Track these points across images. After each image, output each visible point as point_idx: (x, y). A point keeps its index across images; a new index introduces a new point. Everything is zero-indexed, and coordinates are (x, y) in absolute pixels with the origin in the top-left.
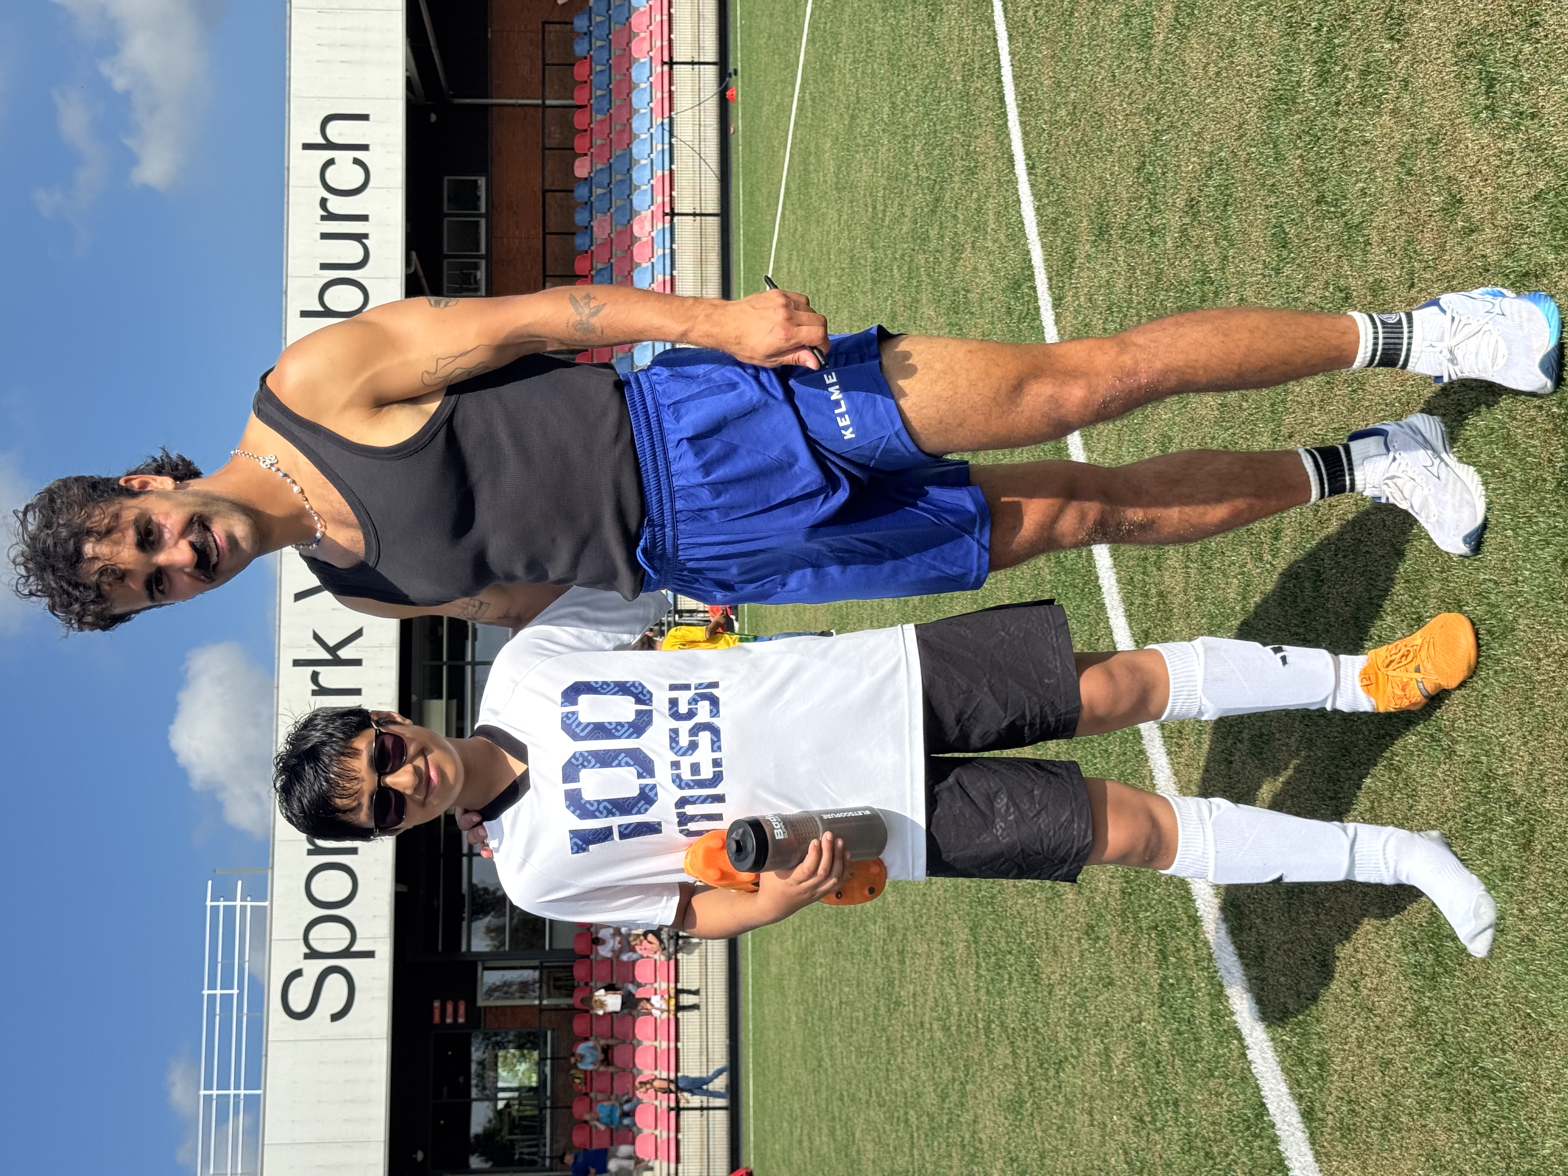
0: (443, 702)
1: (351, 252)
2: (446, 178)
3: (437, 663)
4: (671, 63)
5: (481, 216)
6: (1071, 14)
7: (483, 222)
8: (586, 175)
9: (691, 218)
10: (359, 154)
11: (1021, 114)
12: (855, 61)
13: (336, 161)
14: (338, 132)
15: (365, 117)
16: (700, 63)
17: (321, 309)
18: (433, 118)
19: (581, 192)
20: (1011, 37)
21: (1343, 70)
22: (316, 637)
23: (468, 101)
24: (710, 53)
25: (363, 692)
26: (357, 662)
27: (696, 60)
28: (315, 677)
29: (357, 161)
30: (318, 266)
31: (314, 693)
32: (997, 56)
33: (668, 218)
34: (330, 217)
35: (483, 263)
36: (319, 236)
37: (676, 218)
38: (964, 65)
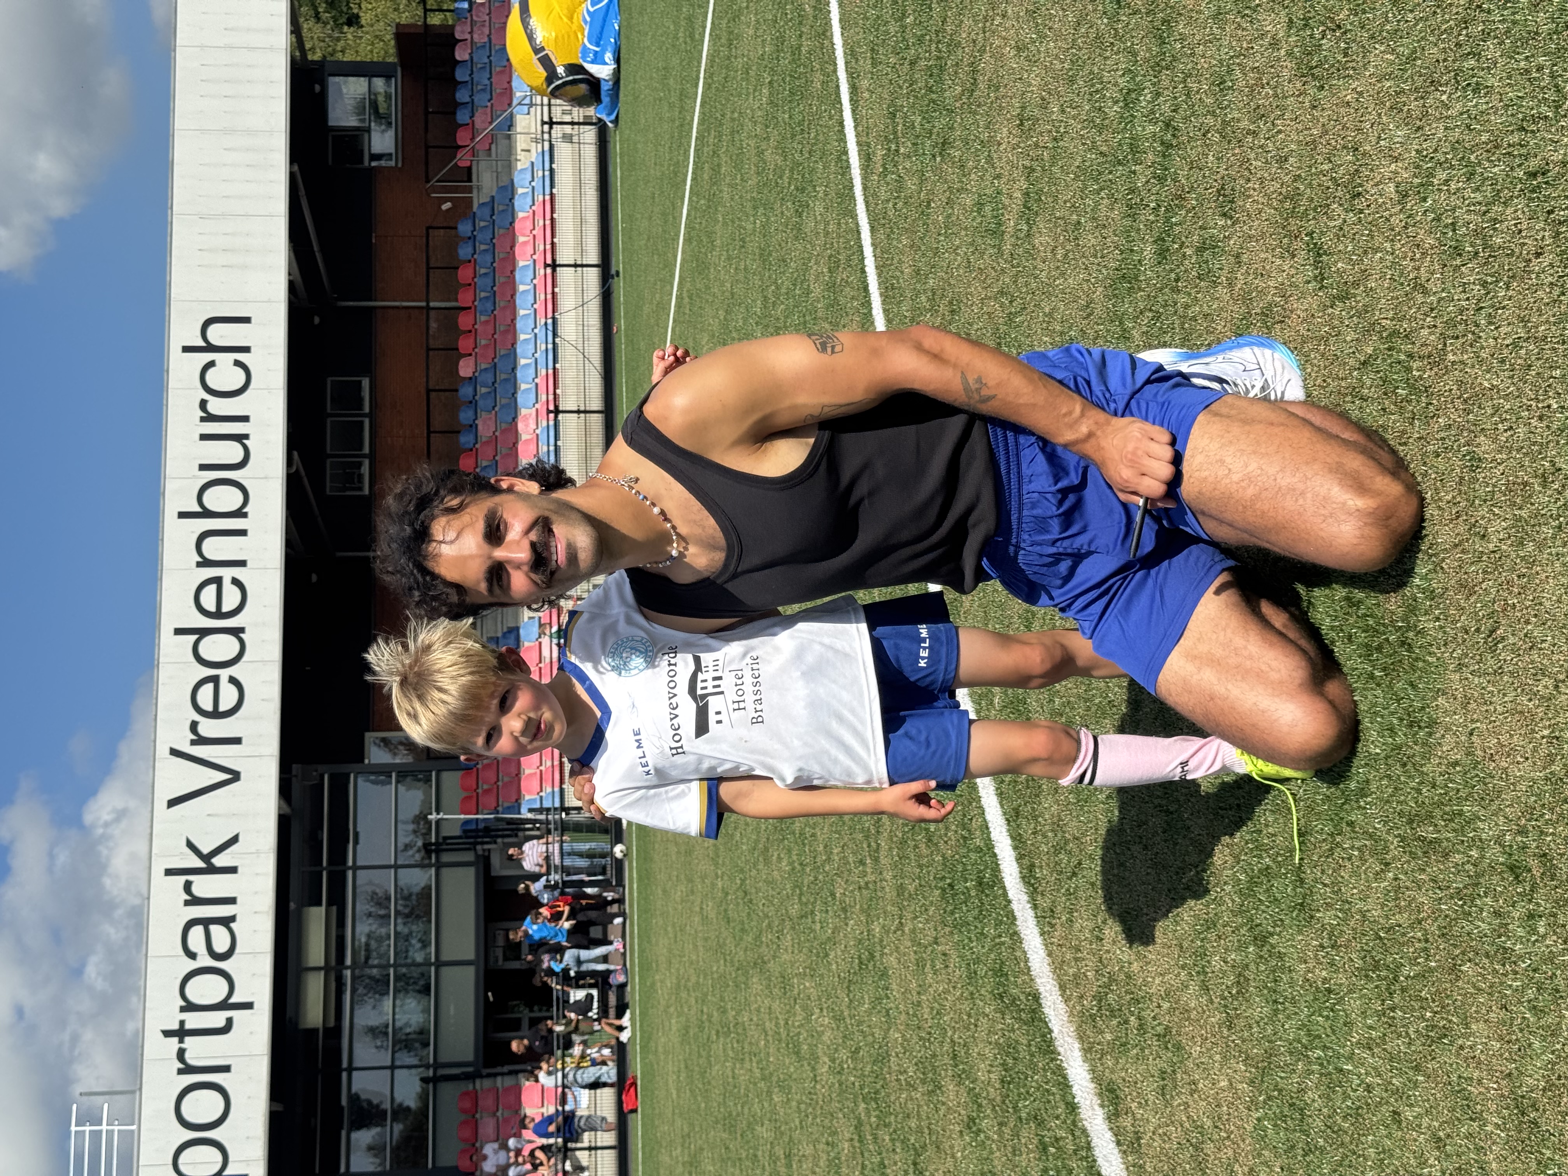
0: (323, 909)
1: (232, 452)
2: (329, 380)
3: (318, 869)
4: (554, 266)
5: (365, 415)
6: (928, 206)
7: (367, 422)
8: (470, 375)
9: (576, 415)
10: (240, 357)
11: (884, 302)
12: (729, 258)
13: (217, 363)
14: (218, 334)
15: (247, 320)
16: (582, 266)
17: (200, 510)
18: (317, 320)
19: (466, 391)
20: (873, 229)
21: (1181, 247)
22: (190, 845)
23: (351, 303)
24: (593, 256)
25: (238, 901)
26: (233, 870)
27: (579, 262)
28: (188, 886)
29: (238, 363)
30: (197, 467)
31: (187, 903)
32: (861, 247)
33: (552, 416)
34: (210, 418)
35: (367, 462)
36: (198, 437)
37: (560, 416)
38: (830, 257)
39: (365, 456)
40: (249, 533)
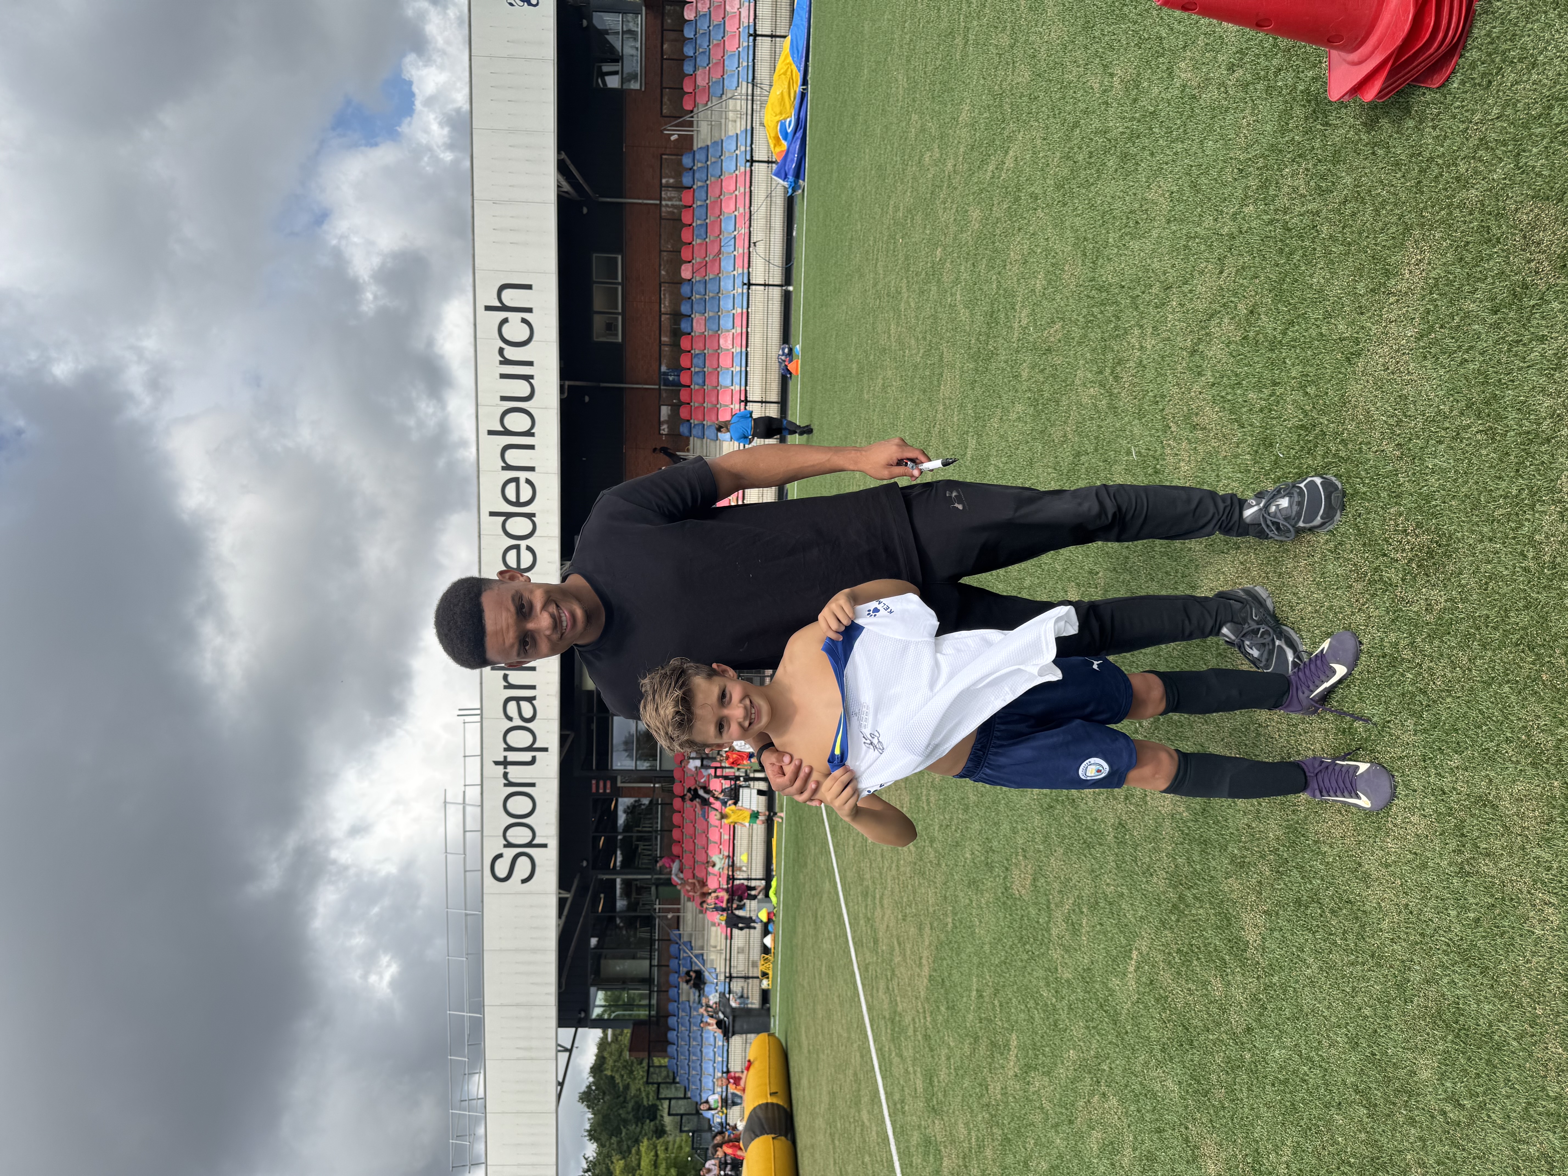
1: (522, 388)
2: (594, 255)
5: (618, 284)
7: (620, 288)
8: (689, 279)
10: (526, 316)
13: (510, 319)
14: (511, 297)
15: (529, 287)
17: (502, 429)
18: (585, 210)
23: (609, 200)
25: (537, 687)
28: (505, 677)
29: (524, 321)
30: (499, 398)
34: (506, 362)
35: (620, 318)
36: (499, 377)
39: (618, 314)
40: (536, 447)
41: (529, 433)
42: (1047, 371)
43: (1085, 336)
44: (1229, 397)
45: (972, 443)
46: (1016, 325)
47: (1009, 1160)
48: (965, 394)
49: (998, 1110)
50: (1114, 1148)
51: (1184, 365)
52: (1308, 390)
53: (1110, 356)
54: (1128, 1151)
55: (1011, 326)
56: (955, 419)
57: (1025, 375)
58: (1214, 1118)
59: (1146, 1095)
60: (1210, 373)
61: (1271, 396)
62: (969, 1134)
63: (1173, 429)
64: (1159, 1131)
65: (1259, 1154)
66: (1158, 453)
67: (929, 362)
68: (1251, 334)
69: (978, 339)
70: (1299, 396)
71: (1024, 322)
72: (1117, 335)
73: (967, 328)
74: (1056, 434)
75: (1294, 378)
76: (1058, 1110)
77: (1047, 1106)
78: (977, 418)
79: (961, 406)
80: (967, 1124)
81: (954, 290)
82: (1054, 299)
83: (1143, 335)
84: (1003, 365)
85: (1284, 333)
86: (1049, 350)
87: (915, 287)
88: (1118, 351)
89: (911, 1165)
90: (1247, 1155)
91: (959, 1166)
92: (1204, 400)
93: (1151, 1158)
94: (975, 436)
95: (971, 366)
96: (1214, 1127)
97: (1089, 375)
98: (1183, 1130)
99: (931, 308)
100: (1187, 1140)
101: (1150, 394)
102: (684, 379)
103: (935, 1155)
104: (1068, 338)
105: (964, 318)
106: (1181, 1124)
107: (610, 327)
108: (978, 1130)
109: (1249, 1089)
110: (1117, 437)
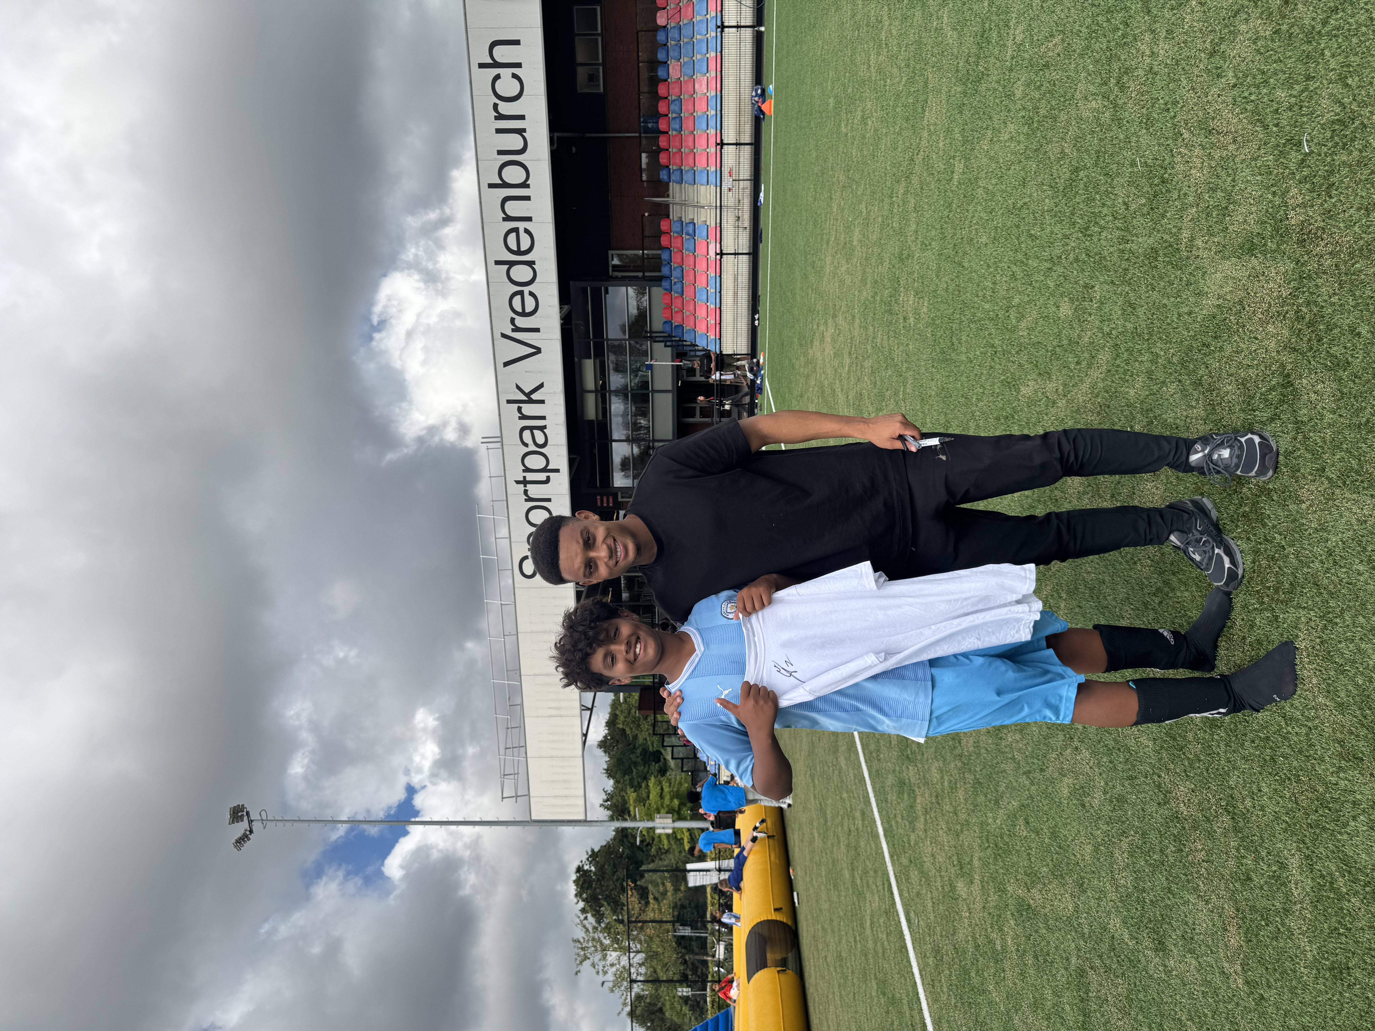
2: (575, 7)
3: (588, 340)
5: (598, 35)
7: (600, 38)
8: (664, 26)
10: (516, 71)
13: (501, 76)
14: (500, 54)
15: (517, 42)
17: (501, 182)
22: (518, 387)
25: (547, 418)
26: (543, 401)
28: (519, 409)
29: (515, 76)
30: (496, 153)
31: (520, 418)
34: (500, 117)
36: (495, 132)
39: (599, 64)
40: (532, 198)
41: (525, 185)
42: (1043, 88)
43: (1088, 47)
44: (1253, 97)
45: (959, 167)
46: (1010, 43)
47: (981, 799)
48: (952, 118)
49: (970, 759)
50: (1084, 792)
51: (1202, 66)
52: (1350, 81)
53: (1115, 66)
54: (1098, 794)
55: (1004, 45)
56: (941, 145)
57: (1019, 94)
58: (1188, 769)
59: (1119, 749)
60: (1231, 74)
61: (1303, 91)
62: (942, 778)
63: (1186, 135)
64: (1131, 778)
65: (1233, 798)
66: (1166, 162)
67: (912, 90)
68: (1285, 27)
69: (967, 61)
70: (1337, 89)
71: (1019, 39)
72: (1125, 43)
73: (955, 51)
74: (1053, 150)
75: (1332, 70)
76: (1030, 760)
77: (1018, 756)
78: (965, 142)
79: (949, 131)
80: (941, 770)
81: (940, 13)
82: (1054, 12)
83: (1155, 41)
84: (995, 85)
85: (1325, 23)
86: (1047, 66)
87: (898, 14)
88: (1125, 60)
89: (886, 801)
90: (1221, 799)
91: (932, 803)
92: (1223, 102)
93: (1121, 800)
94: (963, 161)
95: (959, 89)
96: (1187, 776)
97: (1092, 88)
98: (1156, 778)
99: (914, 34)
100: (1159, 786)
101: (1161, 101)
102: (662, 126)
103: (909, 795)
104: (1068, 50)
105: (951, 41)
106: (1154, 773)
107: (592, 78)
108: (951, 775)
109: (1227, 745)
110: (1121, 149)
